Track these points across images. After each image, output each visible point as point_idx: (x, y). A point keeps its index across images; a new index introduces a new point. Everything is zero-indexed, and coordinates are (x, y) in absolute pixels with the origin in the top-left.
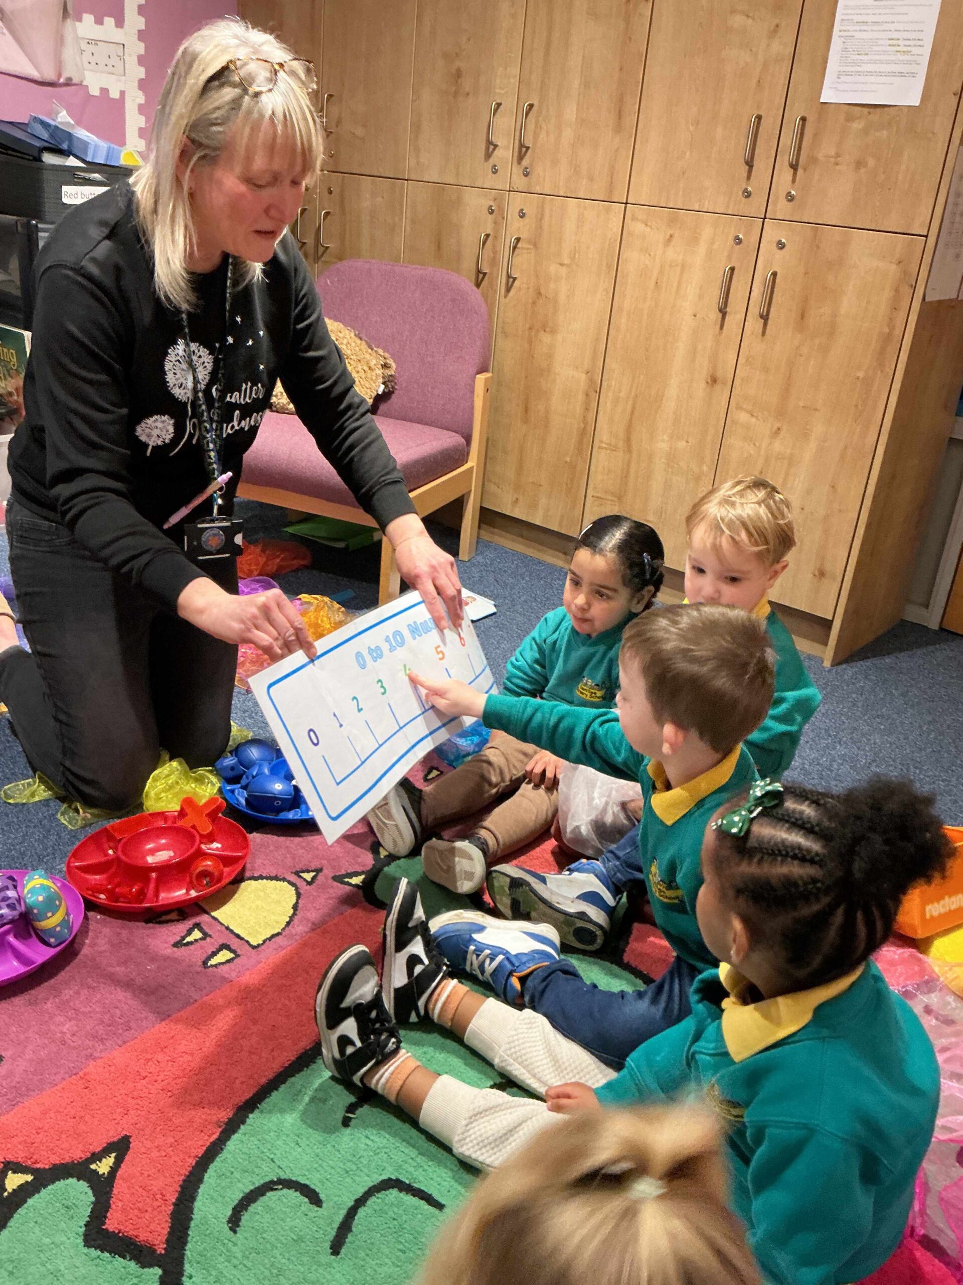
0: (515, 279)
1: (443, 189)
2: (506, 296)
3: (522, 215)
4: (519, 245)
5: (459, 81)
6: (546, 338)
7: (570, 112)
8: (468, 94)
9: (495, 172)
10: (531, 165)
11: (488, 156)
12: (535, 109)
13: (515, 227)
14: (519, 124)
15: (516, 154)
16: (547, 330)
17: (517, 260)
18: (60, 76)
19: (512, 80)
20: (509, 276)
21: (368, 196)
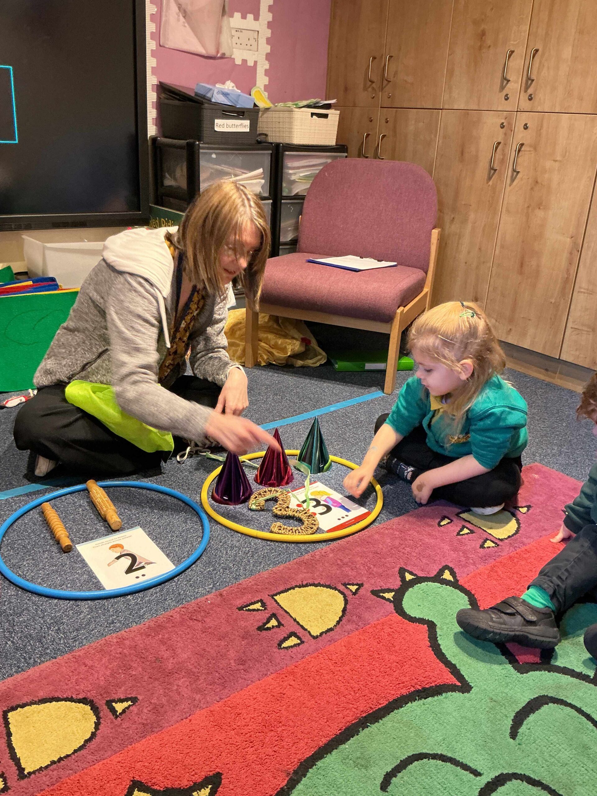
0: (518, 172)
1: (468, 114)
2: (510, 186)
3: (526, 127)
4: (522, 149)
5: (483, 38)
6: (540, 213)
7: (567, 53)
8: (489, 47)
9: (507, 99)
10: (535, 91)
11: (502, 88)
12: (539, 53)
13: (520, 136)
14: (527, 63)
15: (523, 85)
16: (541, 207)
17: (520, 160)
18: (218, 52)
19: (523, 34)
20: (514, 170)
21: (413, 122)
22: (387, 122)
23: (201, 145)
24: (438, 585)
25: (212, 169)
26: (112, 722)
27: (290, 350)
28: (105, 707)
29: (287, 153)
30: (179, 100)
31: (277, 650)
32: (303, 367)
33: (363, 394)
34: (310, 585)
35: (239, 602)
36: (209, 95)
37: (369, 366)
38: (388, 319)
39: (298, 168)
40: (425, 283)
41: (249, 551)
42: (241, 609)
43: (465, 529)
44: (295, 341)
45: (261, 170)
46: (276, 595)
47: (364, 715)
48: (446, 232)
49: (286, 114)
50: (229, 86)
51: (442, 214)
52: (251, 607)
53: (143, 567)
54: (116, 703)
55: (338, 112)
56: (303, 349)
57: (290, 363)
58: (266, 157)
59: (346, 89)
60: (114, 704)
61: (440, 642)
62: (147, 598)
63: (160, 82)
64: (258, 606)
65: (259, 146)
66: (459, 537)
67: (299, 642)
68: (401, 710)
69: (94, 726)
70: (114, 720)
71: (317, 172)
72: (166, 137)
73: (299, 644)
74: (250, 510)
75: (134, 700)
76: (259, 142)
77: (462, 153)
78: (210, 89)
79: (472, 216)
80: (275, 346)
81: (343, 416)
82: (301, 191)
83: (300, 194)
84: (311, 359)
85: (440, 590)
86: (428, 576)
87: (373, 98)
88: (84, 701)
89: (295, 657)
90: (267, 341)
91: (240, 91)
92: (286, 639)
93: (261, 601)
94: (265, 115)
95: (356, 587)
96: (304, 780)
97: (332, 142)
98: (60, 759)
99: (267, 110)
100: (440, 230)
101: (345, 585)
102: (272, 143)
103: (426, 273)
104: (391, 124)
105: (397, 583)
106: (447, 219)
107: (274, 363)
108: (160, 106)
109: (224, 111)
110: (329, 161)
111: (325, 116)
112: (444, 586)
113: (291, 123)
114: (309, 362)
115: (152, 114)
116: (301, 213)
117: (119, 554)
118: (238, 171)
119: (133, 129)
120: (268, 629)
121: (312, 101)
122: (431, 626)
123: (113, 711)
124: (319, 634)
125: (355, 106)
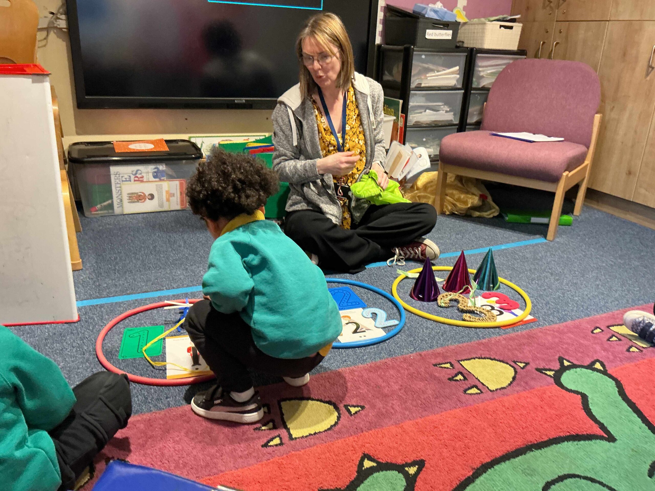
1: (632, 23)
21: (583, 32)
22: (560, 32)
23: (415, 49)
24: (591, 371)
25: (420, 66)
26: (348, 418)
27: (470, 203)
28: (344, 409)
29: (479, 55)
30: (400, 17)
31: (462, 394)
32: (479, 217)
33: (528, 239)
34: (488, 358)
35: (434, 361)
36: (423, 12)
37: (534, 220)
38: (555, 180)
39: (486, 66)
40: (586, 156)
41: (439, 332)
42: (435, 365)
43: (614, 337)
44: (474, 197)
45: (457, 68)
46: (461, 361)
47: (530, 444)
48: (607, 118)
49: (480, 26)
50: (439, 6)
51: (603, 104)
52: (443, 366)
53: (364, 331)
54: (351, 407)
55: (521, 25)
56: (480, 203)
57: (468, 214)
58: (462, 58)
59: (528, 8)
60: (349, 407)
61: (591, 407)
62: (368, 350)
63: (387, 5)
64: (448, 365)
65: (458, 50)
66: (609, 342)
67: (479, 392)
68: (559, 445)
69: (336, 418)
70: (350, 417)
71: (501, 70)
72: (387, 44)
73: (479, 393)
74: (441, 307)
75: (363, 407)
76: (457, 47)
77: (624, 55)
78: (425, 8)
79: (630, 106)
80: (459, 200)
81: (512, 253)
82: (488, 84)
83: (486, 87)
84: (486, 211)
85: (592, 375)
86: (583, 364)
87: (550, 14)
88: (329, 403)
89: (476, 400)
90: (452, 196)
91: (446, 9)
92: (469, 388)
93: (450, 363)
94: (463, 28)
95: (523, 364)
96: (484, 475)
97: (514, 47)
98: (315, 433)
99: (465, 23)
100: (601, 115)
101: (515, 362)
102: (467, 48)
103: (588, 147)
104: (563, 34)
105: (557, 366)
106: (608, 108)
107: (456, 213)
108: (385, 22)
109: (434, 24)
110: (511, 61)
111: (511, 28)
112: (595, 373)
113: (483, 32)
114: (485, 214)
115: (379, 27)
116: (486, 101)
117: (347, 322)
118: (440, 68)
119: (365, 40)
120: (457, 380)
121: (500, 17)
122: (584, 397)
123: (349, 412)
124: (495, 390)
125: (534, 21)
